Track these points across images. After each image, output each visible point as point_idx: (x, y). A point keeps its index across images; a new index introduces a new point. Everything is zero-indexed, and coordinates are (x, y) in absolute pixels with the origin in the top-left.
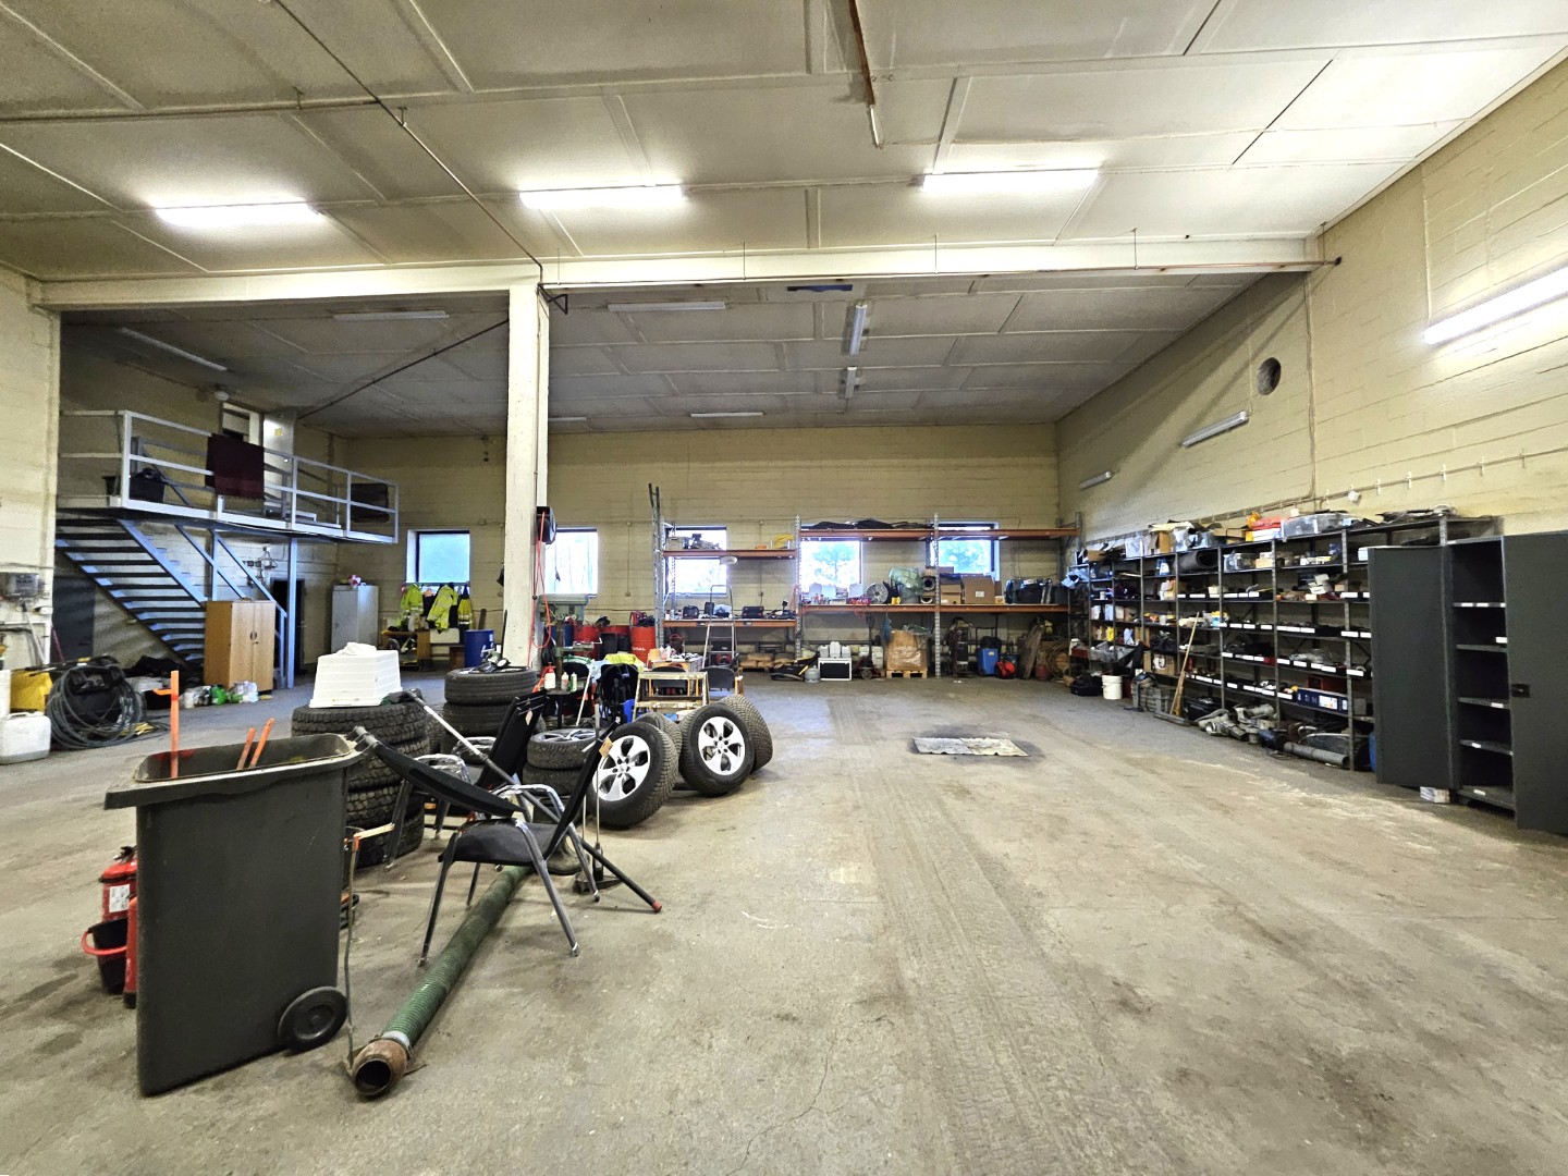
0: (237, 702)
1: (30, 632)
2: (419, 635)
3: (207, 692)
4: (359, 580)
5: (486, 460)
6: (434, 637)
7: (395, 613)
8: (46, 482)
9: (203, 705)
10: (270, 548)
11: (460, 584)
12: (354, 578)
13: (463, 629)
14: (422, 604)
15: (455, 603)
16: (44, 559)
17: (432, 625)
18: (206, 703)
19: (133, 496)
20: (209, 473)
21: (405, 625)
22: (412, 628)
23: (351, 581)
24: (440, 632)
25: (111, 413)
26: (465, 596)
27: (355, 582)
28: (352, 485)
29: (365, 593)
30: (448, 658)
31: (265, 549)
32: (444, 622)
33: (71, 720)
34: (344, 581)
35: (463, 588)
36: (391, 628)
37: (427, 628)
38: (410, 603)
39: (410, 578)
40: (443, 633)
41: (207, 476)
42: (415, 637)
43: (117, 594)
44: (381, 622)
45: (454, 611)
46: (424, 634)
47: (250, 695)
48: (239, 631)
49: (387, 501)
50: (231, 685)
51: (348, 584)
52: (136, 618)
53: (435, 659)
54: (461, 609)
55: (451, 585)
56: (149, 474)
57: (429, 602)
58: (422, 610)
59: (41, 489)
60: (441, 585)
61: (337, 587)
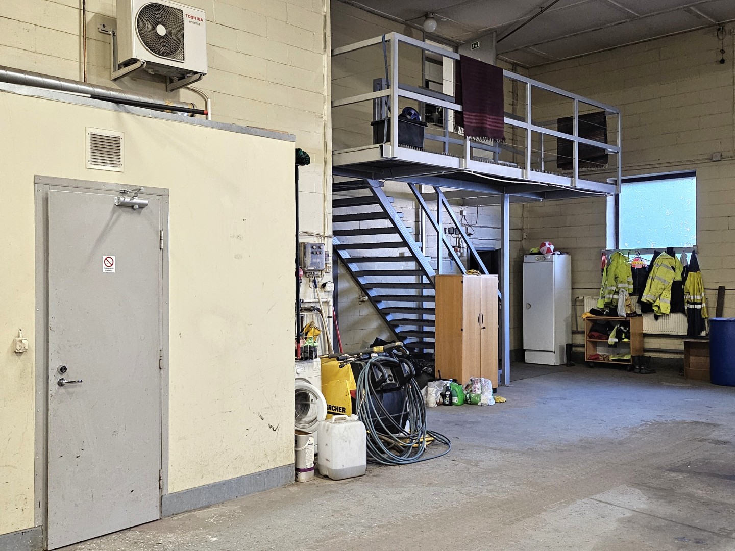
2: (632, 321)
4: (552, 248)
6: (648, 324)
7: (596, 291)
10: (466, 210)
11: (684, 250)
12: (547, 246)
14: (631, 279)
15: (679, 278)
17: (647, 308)
19: (402, 143)
20: (458, 108)
21: (612, 308)
22: (622, 311)
23: (544, 249)
24: (657, 318)
25: (379, 39)
26: (693, 267)
27: (549, 251)
29: (559, 262)
30: (683, 356)
32: (665, 305)
34: (535, 250)
35: (689, 255)
36: (592, 311)
37: (639, 312)
38: (616, 278)
39: (610, 246)
40: (660, 320)
41: (456, 112)
42: (626, 324)
43: (354, 267)
44: (576, 303)
45: (677, 289)
46: (637, 318)
47: (487, 398)
48: (470, 313)
49: (606, 136)
50: (465, 380)
51: (539, 253)
52: (367, 295)
53: (647, 354)
54: (689, 285)
55: (671, 251)
56: (410, 114)
57: (641, 276)
58: (632, 287)
60: (657, 253)
61: (527, 258)
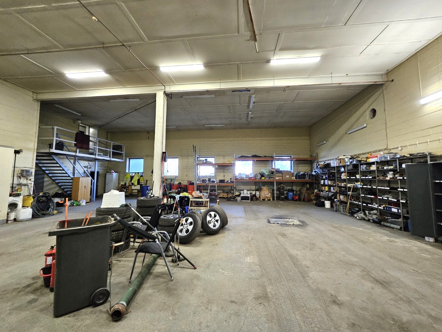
0: (80, 205)
1: (28, 185)
2: (129, 187)
3: (72, 202)
4: (113, 171)
5: (148, 138)
6: (133, 187)
7: (123, 181)
8: (34, 145)
9: (71, 206)
10: (90, 163)
11: (141, 173)
12: (112, 171)
13: (141, 185)
14: (130, 178)
15: (139, 178)
16: (32, 166)
17: (133, 184)
18: (72, 205)
19: (56, 149)
20: (76, 143)
21: (125, 184)
22: (127, 185)
23: (111, 172)
24: (135, 186)
25: (52, 127)
26: (142, 176)
28: (113, 146)
29: (115, 175)
30: (137, 193)
31: (89, 163)
32: (136, 183)
33: (37, 210)
34: (109, 172)
35: (141, 174)
36: (122, 185)
37: (131, 185)
38: (127, 178)
39: (127, 171)
40: (136, 186)
41: (75, 143)
42: (128, 187)
43: (50, 175)
44: (119, 183)
45: (139, 180)
46: (131, 186)
47: (84, 203)
48: (81, 186)
49: (122, 150)
50: (79, 200)
51: (110, 173)
52: (55, 182)
53: (133, 193)
54: (141, 180)
55: (138, 173)
56: (60, 143)
57: (132, 178)
58: (130, 180)
59: (33, 148)
60: (136, 173)
61: (107, 174)
